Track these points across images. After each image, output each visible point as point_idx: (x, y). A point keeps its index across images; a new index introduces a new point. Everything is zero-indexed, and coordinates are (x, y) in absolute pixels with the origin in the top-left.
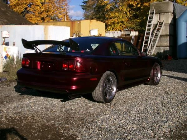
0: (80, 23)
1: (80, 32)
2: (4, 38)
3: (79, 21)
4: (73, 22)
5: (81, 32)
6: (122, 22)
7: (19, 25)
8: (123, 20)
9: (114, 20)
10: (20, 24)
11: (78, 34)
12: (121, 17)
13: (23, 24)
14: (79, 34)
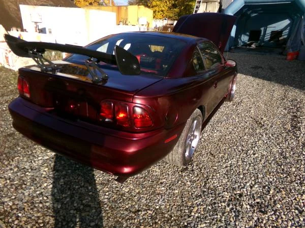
0: (127, 9)
1: (127, 19)
2: (36, 23)
3: (126, 6)
4: (119, 8)
5: (129, 20)
6: (162, 11)
7: (55, 7)
8: (163, 9)
9: (155, 8)
10: (57, 6)
11: (124, 22)
12: (162, 6)
13: (60, 6)
14: (126, 22)
